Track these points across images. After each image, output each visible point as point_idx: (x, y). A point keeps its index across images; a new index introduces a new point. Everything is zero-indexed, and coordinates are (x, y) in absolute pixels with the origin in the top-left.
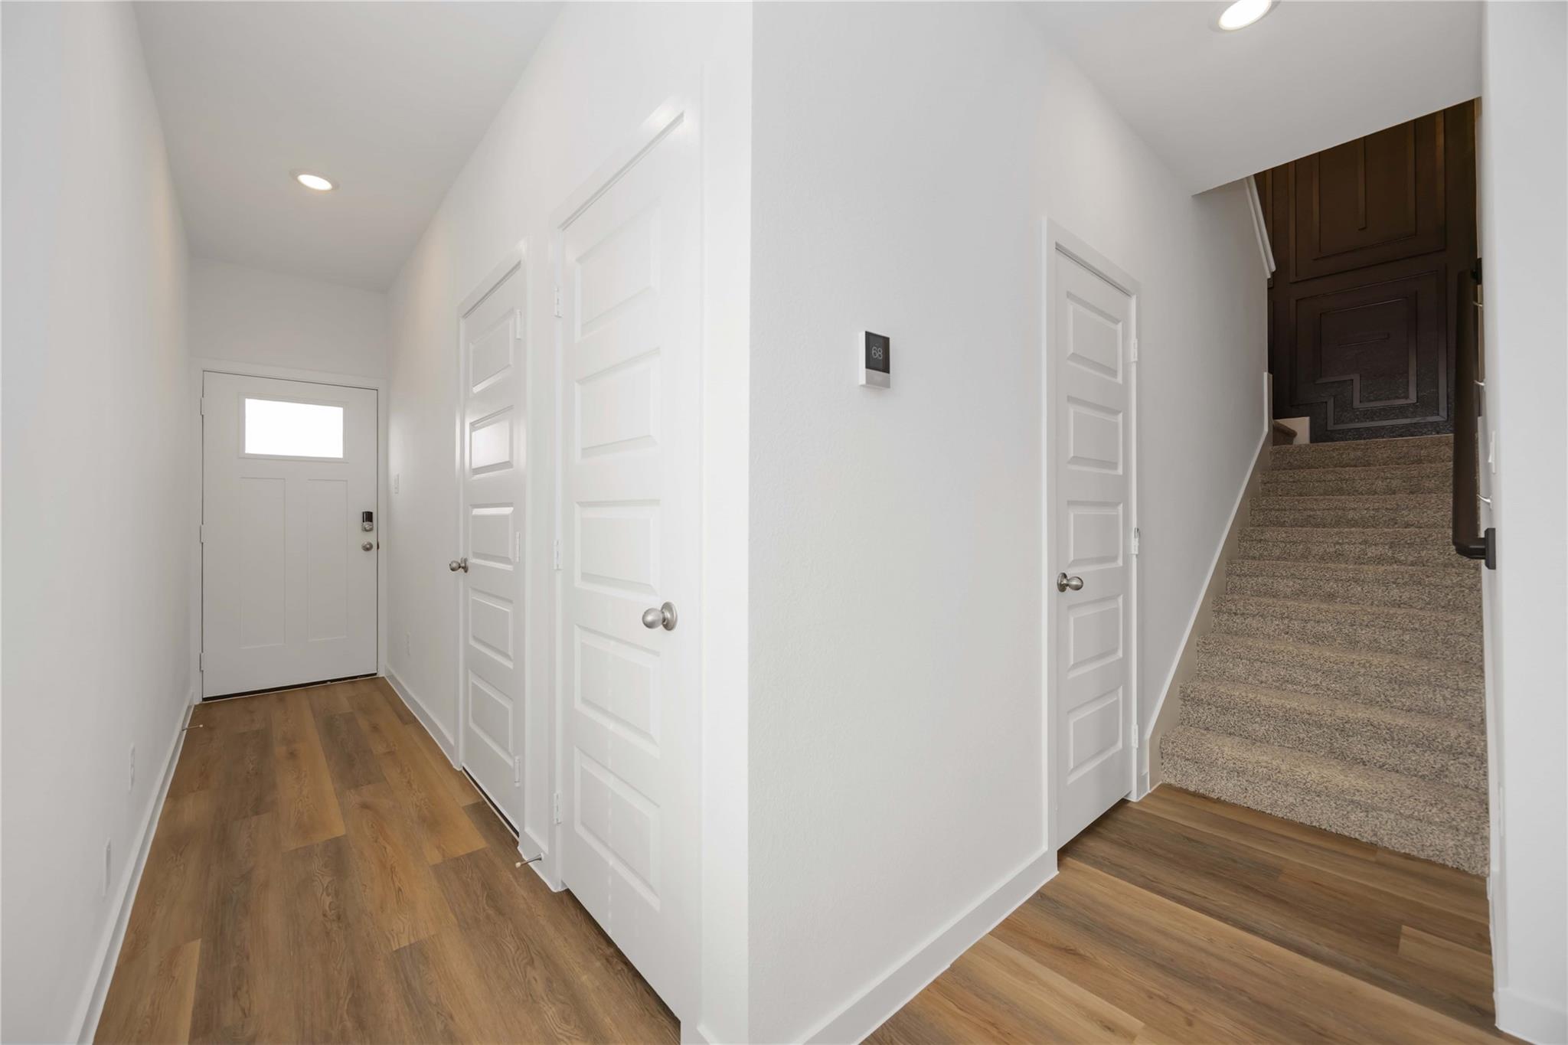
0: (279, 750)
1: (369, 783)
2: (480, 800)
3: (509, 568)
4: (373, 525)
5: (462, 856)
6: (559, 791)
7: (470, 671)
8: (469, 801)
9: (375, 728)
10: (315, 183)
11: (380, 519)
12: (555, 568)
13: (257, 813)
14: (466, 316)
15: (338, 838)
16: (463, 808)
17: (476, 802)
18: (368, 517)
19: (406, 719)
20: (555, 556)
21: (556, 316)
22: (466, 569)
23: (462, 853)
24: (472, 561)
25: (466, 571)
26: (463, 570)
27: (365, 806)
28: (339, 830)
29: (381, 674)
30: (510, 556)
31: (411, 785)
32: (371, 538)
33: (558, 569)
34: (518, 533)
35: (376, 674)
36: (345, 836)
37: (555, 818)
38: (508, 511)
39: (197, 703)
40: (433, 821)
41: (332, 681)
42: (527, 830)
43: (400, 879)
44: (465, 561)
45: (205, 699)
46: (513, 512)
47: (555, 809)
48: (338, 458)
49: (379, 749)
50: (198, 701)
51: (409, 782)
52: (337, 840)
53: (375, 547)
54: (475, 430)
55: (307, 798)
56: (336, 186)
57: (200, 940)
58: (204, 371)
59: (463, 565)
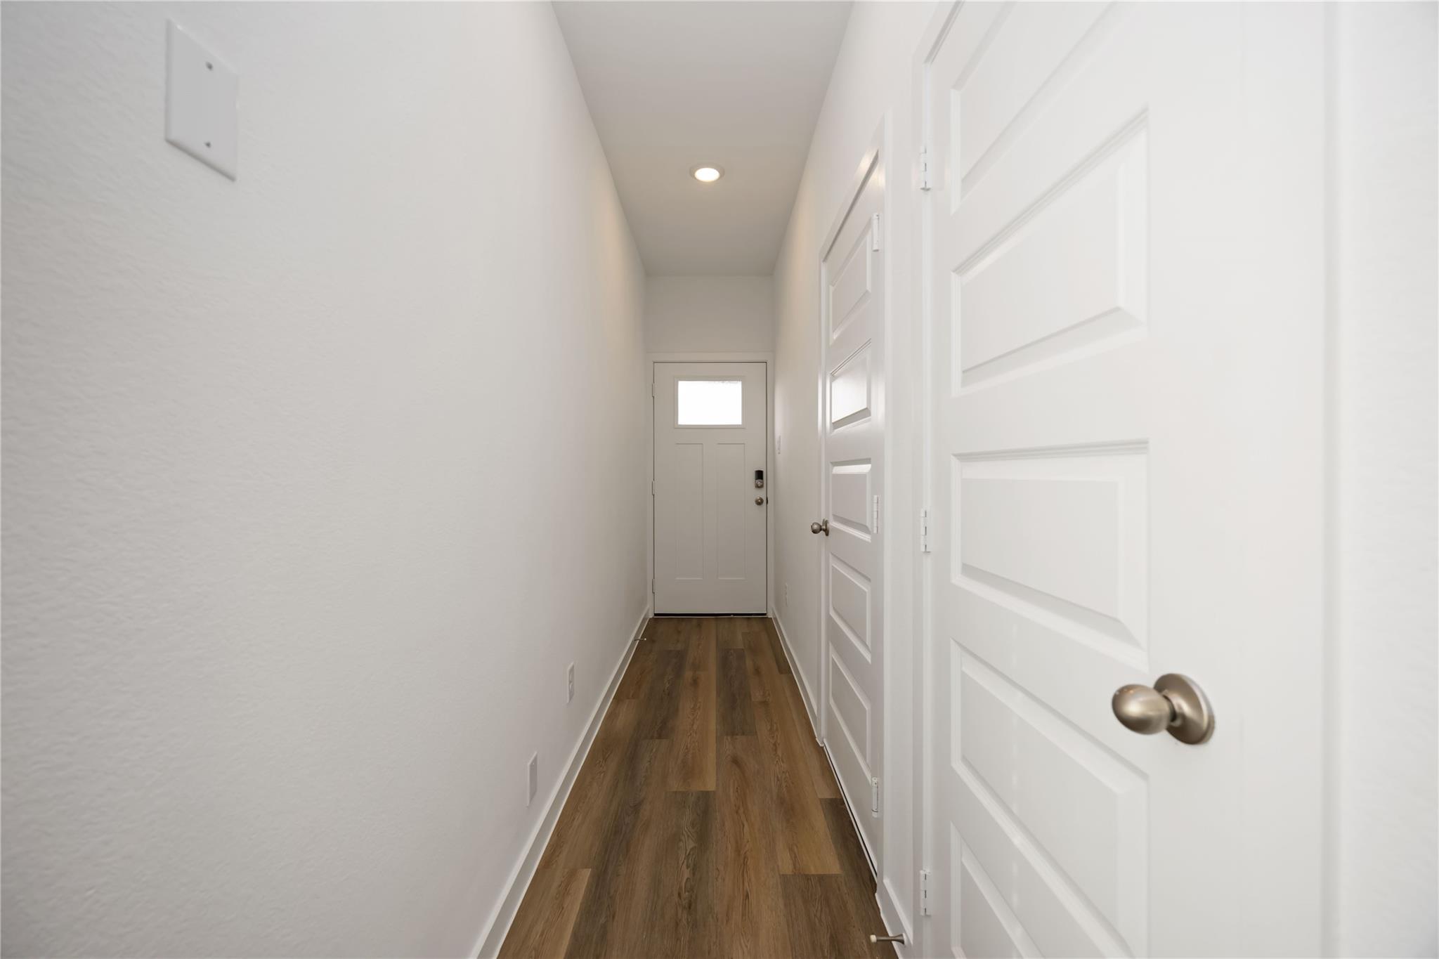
0: (688, 674)
1: (743, 734)
2: (838, 797)
3: (866, 537)
4: (763, 483)
5: (813, 875)
6: (927, 870)
7: (830, 644)
8: (827, 794)
9: (757, 671)
10: (707, 175)
11: (769, 477)
12: (923, 549)
13: (660, 737)
14: (825, 259)
15: (708, 792)
16: (821, 800)
17: (834, 797)
18: (759, 475)
19: (784, 668)
20: (923, 532)
21: (923, 189)
22: (827, 532)
23: (813, 872)
24: (833, 524)
25: (827, 535)
26: (824, 533)
27: (736, 761)
28: (711, 785)
29: (770, 616)
30: (868, 524)
31: (776, 750)
32: (761, 494)
33: (926, 552)
34: (876, 497)
35: (765, 614)
36: (714, 792)
37: (922, 906)
38: (865, 468)
39: (651, 617)
40: (790, 808)
41: (734, 614)
42: (887, 882)
43: (750, 880)
44: (826, 523)
45: (656, 615)
46: (871, 470)
47: (922, 894)
48: (737, 425)
49: (757, 696)
50: (651, 616)
51: (775, 745)
52: (708, 793)
53: (765, 502)
54: (834, 380)
55: (696, 733)
56: (722, 173)
57: (590, 870)
58: (654, 363)
59: (824, 527)
